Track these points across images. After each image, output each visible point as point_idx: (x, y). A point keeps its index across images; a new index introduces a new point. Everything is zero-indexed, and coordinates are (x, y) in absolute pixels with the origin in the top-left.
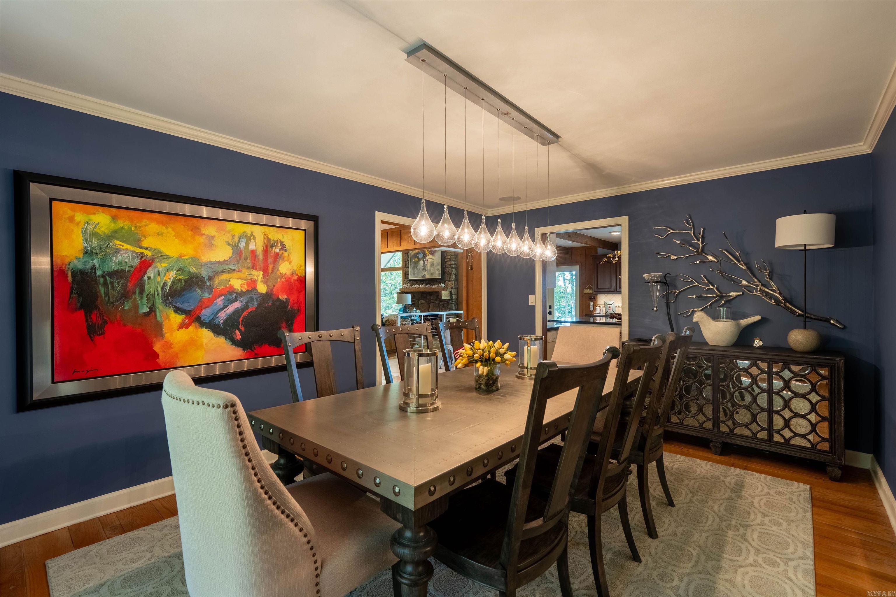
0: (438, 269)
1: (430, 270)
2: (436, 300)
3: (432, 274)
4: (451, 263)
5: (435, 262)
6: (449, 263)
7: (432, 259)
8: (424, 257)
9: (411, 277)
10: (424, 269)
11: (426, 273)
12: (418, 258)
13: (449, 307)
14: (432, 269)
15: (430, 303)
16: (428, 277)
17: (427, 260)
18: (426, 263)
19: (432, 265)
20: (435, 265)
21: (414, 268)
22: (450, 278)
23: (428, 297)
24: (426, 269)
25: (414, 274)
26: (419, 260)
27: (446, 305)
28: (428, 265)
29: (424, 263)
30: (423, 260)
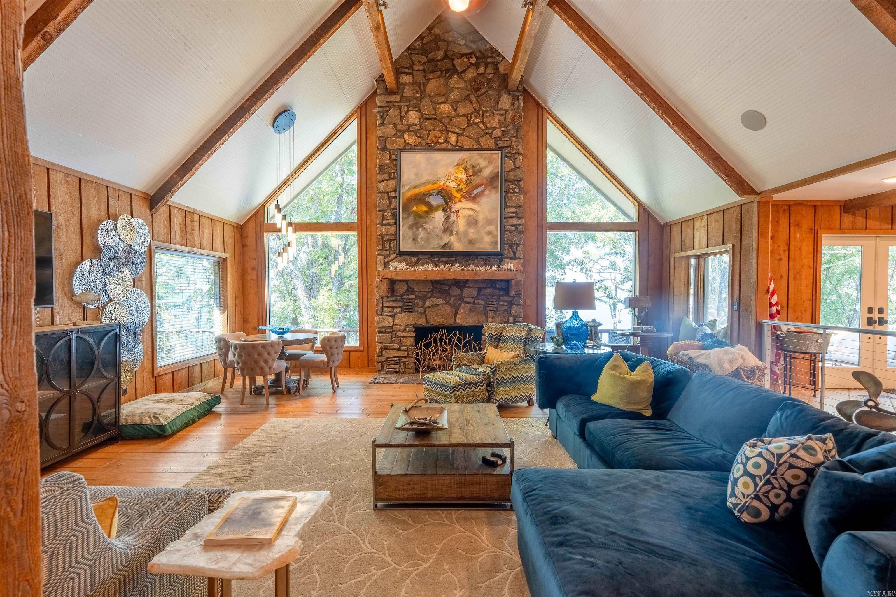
0: (490, 233)
1: (466, 233)
2: (477, 298)
3: (471, 242)
4: (519, 222)
5: (481, 217)
6: (515, 221)
7: (470, 209)
8: (447, 204)
9: (406, 246)
10: (447, 229)
11: (453, 239)
12: (428, 204)
13: (513, 312)
14: (471, 231)
15: (460, 305)
16: (458, 247)
17: (457, 212)
18: (453, 217)
19: (473, 222)
20: (480, 223)
21: (416, 226)
22: (515, 253)
23: (456, 291)
24: (455, 230)
25: (415, 239)
26: (431, 209)
27: (505, 308)
28: (461, 224)
29: (448, 217)
30: (444, 211)
